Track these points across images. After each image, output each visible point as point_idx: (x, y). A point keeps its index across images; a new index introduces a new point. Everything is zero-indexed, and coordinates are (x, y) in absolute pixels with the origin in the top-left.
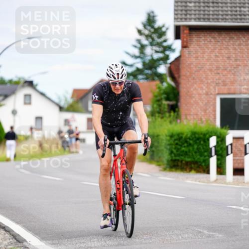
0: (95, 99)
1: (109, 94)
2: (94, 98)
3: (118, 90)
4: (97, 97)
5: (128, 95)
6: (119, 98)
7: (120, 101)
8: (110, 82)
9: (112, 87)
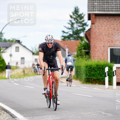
0: (40, 50)
1: (46, 48)
3: (50, 46)
4: (41, 49)
5: (54, 48)
6: (51, 50)
8: (47, 43)
9: (48, 45)
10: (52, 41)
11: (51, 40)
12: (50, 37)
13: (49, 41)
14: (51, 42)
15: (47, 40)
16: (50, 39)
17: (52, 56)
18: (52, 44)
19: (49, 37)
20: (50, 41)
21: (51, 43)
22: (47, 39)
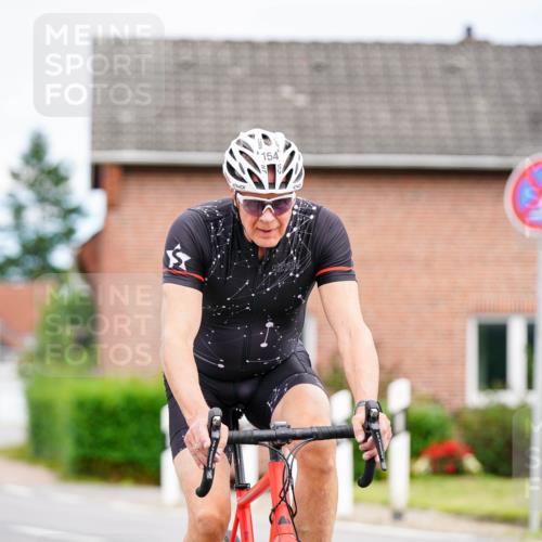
0: (176, 266)
2: (173, 261)
3: (267, 232)
4: (185, 258)
5: (302, 254)
6: (268, 267)
7: (273, 279)
8: (241, 198)
9: (246, 219)
10: (285, 183)
11: (280, 177)
12: (272, 149)
13: (259, 184)
14: (277, 190)
15: (247, 176)
16: (272, 168)
17: (270, 325)
18: (286, 217)
19: (266, 149)
20: (272, 185)
21: (280, 205)
22: (247, 165)
